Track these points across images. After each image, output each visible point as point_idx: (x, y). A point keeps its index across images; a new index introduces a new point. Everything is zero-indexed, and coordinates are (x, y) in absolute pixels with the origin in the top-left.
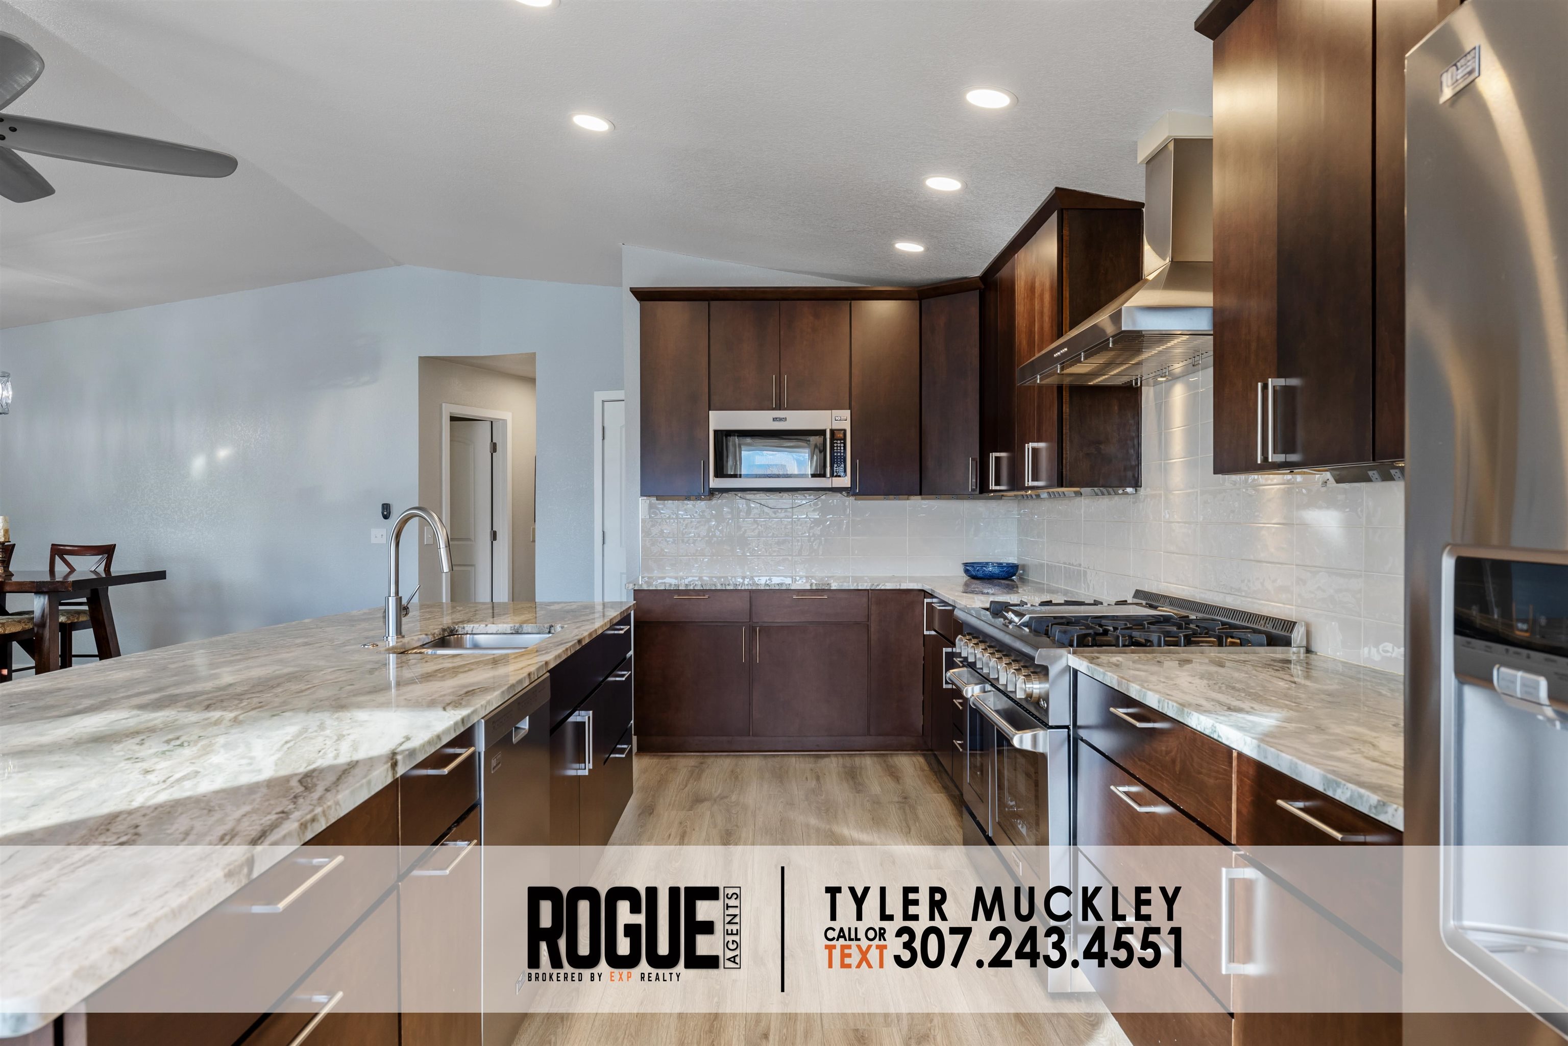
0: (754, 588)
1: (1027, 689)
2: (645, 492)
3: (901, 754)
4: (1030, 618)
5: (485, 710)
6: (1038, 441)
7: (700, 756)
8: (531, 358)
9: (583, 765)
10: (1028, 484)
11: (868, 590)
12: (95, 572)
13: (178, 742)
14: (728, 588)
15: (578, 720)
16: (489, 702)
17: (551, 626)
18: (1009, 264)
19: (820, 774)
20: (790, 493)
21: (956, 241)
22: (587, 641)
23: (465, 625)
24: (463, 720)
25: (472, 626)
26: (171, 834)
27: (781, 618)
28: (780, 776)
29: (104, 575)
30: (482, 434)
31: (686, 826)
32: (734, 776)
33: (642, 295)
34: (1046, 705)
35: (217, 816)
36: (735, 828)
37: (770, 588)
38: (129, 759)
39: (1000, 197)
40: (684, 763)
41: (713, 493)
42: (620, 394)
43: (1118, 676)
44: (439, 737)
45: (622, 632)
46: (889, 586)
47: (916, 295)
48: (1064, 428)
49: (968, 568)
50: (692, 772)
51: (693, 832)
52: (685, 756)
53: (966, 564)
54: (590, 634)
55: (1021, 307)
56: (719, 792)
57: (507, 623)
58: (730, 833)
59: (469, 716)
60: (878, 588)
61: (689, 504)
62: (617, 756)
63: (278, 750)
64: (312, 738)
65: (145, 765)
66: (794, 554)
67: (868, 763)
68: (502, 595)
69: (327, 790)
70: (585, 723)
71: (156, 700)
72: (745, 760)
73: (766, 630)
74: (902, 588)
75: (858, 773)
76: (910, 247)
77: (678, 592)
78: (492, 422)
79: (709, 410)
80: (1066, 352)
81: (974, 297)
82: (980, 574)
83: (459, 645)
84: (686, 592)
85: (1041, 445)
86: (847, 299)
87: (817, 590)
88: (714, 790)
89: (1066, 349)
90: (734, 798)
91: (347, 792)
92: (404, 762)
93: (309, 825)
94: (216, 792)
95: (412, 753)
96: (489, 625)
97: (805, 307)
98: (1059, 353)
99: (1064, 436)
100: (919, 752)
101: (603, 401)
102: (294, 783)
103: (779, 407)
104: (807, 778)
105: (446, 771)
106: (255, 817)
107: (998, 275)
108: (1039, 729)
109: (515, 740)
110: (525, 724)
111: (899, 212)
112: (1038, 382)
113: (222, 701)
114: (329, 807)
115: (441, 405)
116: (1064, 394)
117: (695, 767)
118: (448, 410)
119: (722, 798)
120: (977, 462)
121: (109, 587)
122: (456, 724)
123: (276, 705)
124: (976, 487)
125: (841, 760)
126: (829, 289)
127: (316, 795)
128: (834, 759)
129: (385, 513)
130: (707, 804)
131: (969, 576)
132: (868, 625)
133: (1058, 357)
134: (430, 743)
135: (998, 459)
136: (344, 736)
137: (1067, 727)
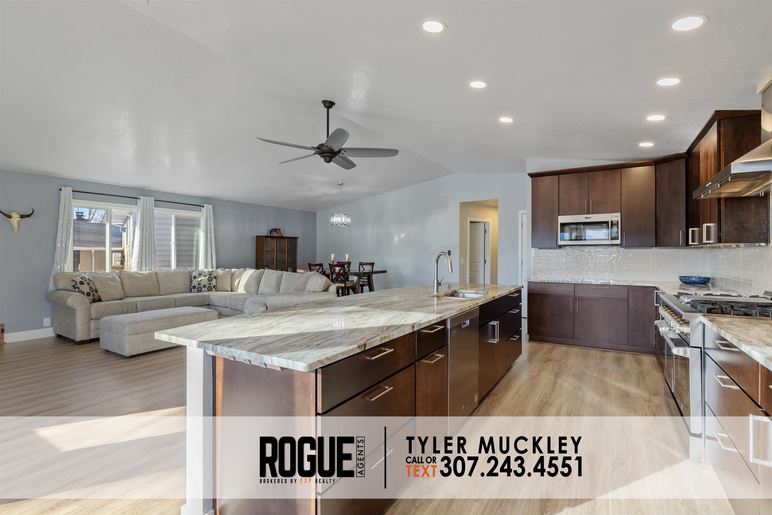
0: (576, 283)
1: (681, 330)
2: (534, 246)
3: (645, 355)
4: (691, 300)
5: (450, 315)
6: (710, 223)
7: (554, 345)
8: (497, 200)
9: (494, 340)
10: (704, 242)
11: (628, 286)
12: (369, 270)
13: (365, 315)
14: (565, 282)
15: (493, 324)
16: (451, 313)
17: (488, 292)
18: (697, 146)
19: (603, 358)
20: (594, 246)
21: (669, 139)
22: (497, 297)
23: (460, 290)
24: (440, 317)
25: (462, 290)
26: (350, 336)
27: (588, 295)
28: (585, 356)
29: (371, 271)
30: (481, 226)
31: (541, 369)
32: (566, 353)
33: (532, 175)
34: (689, 337)
35: (363, 333)
36: (561, 372)
37: (583, 283)
38: (352, 318)
39: (686, 119)
40: (546, 346)
41: (560, 247)
42: (525, 211)
43: (717, 326)
44: (430, 321)
45: (515, 296)
46: (638, 284)
47: (654, 164)
48: (721, 217)
49: (681, 278)
50: (549, 350)
51: (544, 371)
52: (548, 344)
53: (680, 277)
54: (499, 295)
55: (702, 164)
56: (558, 359)
57: (474, 290)
58: (558, 374)
59: (443, 316)
60: (633, 285)
61: (552, 251)
62: (513, 339)
63: (386, 320)
64: (396, 318)
65: (354, 320)
66: (596, 270)
67: (628, 357)
68: (488, 281)
69: (392, 331)
70: (495, 325)
71: (366, 304)
72: (571, 348)
73: (581, 299)
74: (644, 286)
75: (621, 360)
76: (646, 145)
77: (545, 283)
78: (485, 223)
79: (559, 215)
80: (711, 184)
81: (683, 162)
82: (688, 281)
83: (458, 296)
84: (548, 283)
85: (711, 225)
86: (619, 168)
87: (604, 285)
88: (556, 358)
89: (711, 183)
90: (563, 361)
91: (397, 332)
92: (417, 327)
93: (383, 339)
94: (366, 328)
95: (420, 324)
96: (467, 291)
97: (600, 173)
98: (708, 185)
99: (721, 220)
100: (654, 355)
101: (522, 214)
102: (385, 328)
103: (588, 213)
104: (597, 359)
105: (432, 332)
106: (371, 335)
107: (693, 151)
108: (686, 347)
109: (463, 327)
110: (468, 322)
111: (638, 131)
112: (702, 197)
113: (380, 306)
114: (390, 335)
115: (467, 218)
116: (721, 202)
117: (550, 348)
118: (469, 219)
119: (558, 361)
120: (684, 233)
121: (373, 275)
122: (437, 318)
123: (393, 308)
124: (684, 243)
125: (615, 354)
126: (610, 165)
127: (388, 332)
128: (612, 353)
129: (449, 254)
130: (552, 362)
131: (682, 282)
132: (628, 300)
133: (708, 186)
134: (427, 322)
135: (693, 231)
136: (405, 318)
137: (701, 348)
